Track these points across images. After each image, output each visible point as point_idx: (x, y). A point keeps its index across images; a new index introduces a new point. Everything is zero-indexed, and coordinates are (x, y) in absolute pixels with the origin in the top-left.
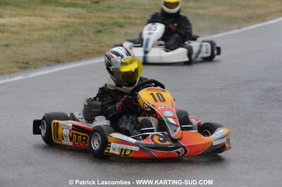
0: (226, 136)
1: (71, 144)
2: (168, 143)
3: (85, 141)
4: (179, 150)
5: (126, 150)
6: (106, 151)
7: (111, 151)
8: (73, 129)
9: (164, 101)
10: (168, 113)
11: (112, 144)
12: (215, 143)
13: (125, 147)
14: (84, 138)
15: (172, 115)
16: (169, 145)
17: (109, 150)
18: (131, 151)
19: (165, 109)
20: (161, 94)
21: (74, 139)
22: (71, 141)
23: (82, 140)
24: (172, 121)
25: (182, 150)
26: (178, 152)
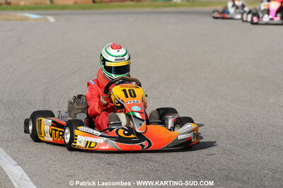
0: (193, 131)
1: (51, 139)
2: (132, 136)
3: (62, 135)
4: (144, 143)
5: (91, 142)
6: (73, 144)
7: (78, 144)
8: (52, 125)
9: (135, 96)
10: (135, 108)
11: (79, 137)
12: (180, 137)
13: (90, 139)
14: (61, 133)
15: (139, 109)
16: (134, 138)
17: (76, 143)
18: (96, 143)
19: (134, 105)
20: (133, 91)
21: (53, 135)
22: (51, 136)
23: (60, 135)
24: (138, 115)
25: (146, 143)
26: (141, 145)
